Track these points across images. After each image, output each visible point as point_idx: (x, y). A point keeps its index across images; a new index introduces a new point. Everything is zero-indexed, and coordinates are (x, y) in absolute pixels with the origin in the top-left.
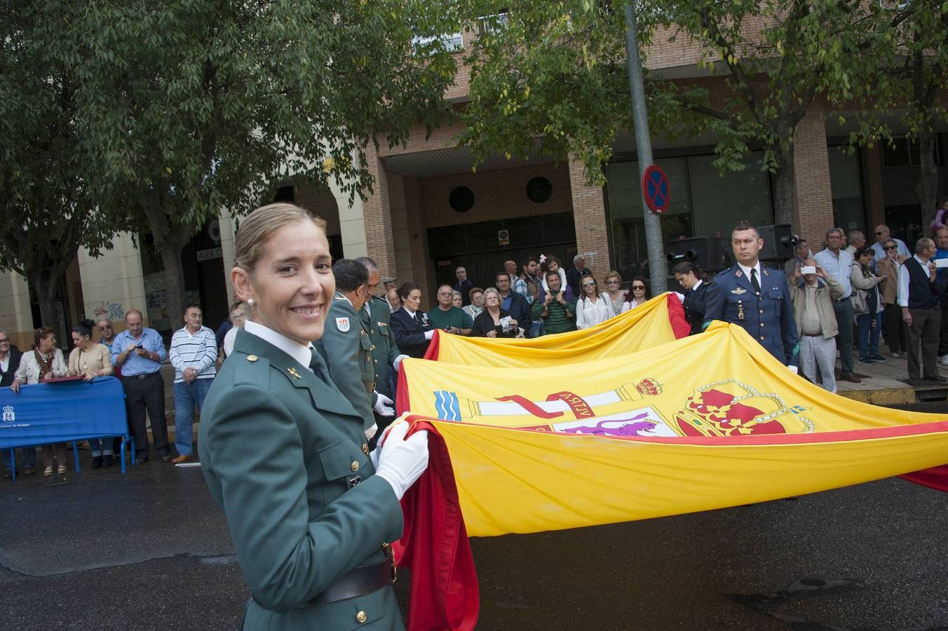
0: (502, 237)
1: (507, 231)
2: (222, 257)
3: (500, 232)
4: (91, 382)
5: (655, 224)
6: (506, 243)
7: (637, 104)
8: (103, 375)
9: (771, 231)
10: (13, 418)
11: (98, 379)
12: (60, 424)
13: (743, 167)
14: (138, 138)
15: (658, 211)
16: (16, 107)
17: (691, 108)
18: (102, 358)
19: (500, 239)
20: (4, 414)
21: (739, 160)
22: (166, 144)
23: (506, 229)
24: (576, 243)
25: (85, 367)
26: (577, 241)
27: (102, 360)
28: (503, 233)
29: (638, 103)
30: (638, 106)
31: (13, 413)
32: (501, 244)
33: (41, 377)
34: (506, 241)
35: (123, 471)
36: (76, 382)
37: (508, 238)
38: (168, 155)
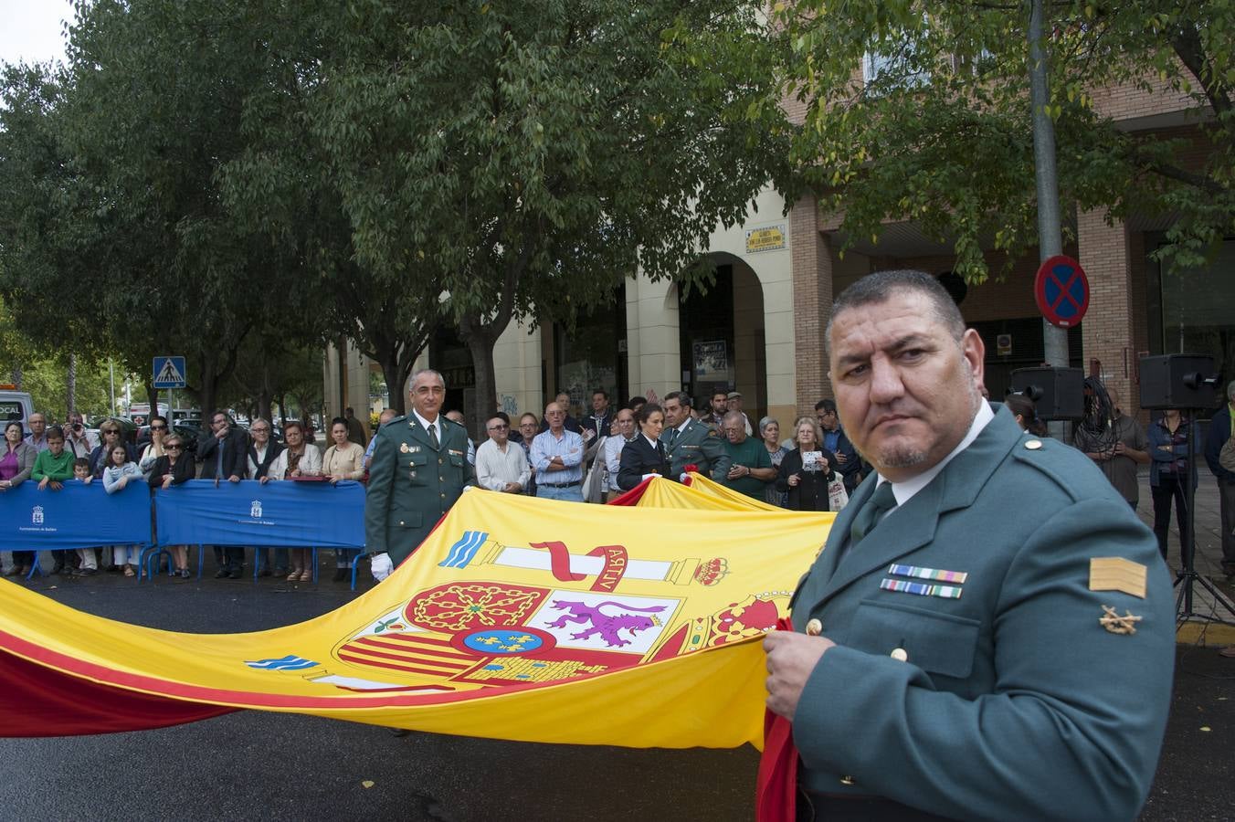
0: (1002, 344)
1: (1009, 336)
2: (627, 352)
3: (999, 337)
4: (335, 485)
5: (1057, 342)
6: (1006, 353)
7: (1040, 167)
8: (351, 479)
9: (1165, 363)
10: (260, 515)
11: (342, 483)
12: (302, 528)
13: (1200, 260)
14: (394, 218)
15: (1061, 323)
16: (288, 183)
17: (1151, 169)
18: (354, 459)
19: (999, 347)
20: (253, 509)
21: (1196, 250)
22: (420, 224)
23: (1008, 333)
24: (1081, 360)
25: (336, 467)
26: (1084, 356)
27: (354, 461)
28: (1005, 338)
29: (1043, 165)
30: (1042, 170)
31: (260, 509)
32: (999, 354)
33: (287, 473)
34: (1008, 350)
35: (353, 588)
36: (321, 483)
37: (1010, 346)
38: (419, 237)
